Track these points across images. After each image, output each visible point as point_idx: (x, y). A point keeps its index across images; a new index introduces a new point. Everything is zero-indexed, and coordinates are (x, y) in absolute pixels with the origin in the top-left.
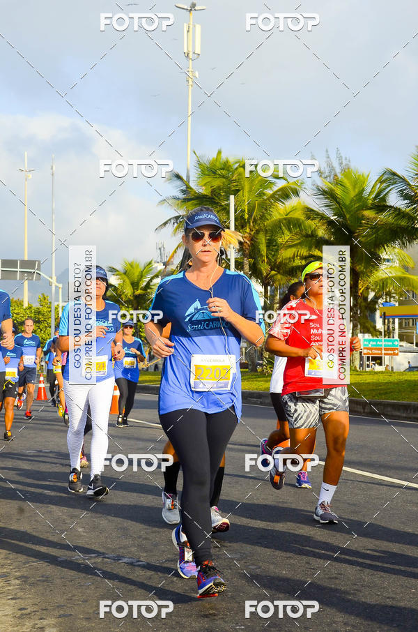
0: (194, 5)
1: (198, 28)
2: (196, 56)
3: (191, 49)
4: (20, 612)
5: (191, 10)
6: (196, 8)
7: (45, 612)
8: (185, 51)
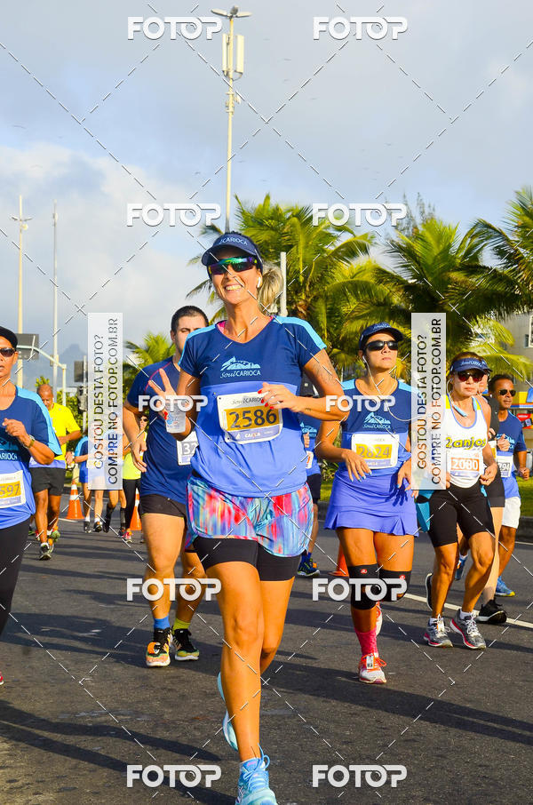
0: (235, 11)
1: (241, 39)
2: (238, 75)
3: (231, 67)
4: (9, 786)
5: (231, 17)
6: (238, 14)
7: (40, 784)
8: (225, 69)
